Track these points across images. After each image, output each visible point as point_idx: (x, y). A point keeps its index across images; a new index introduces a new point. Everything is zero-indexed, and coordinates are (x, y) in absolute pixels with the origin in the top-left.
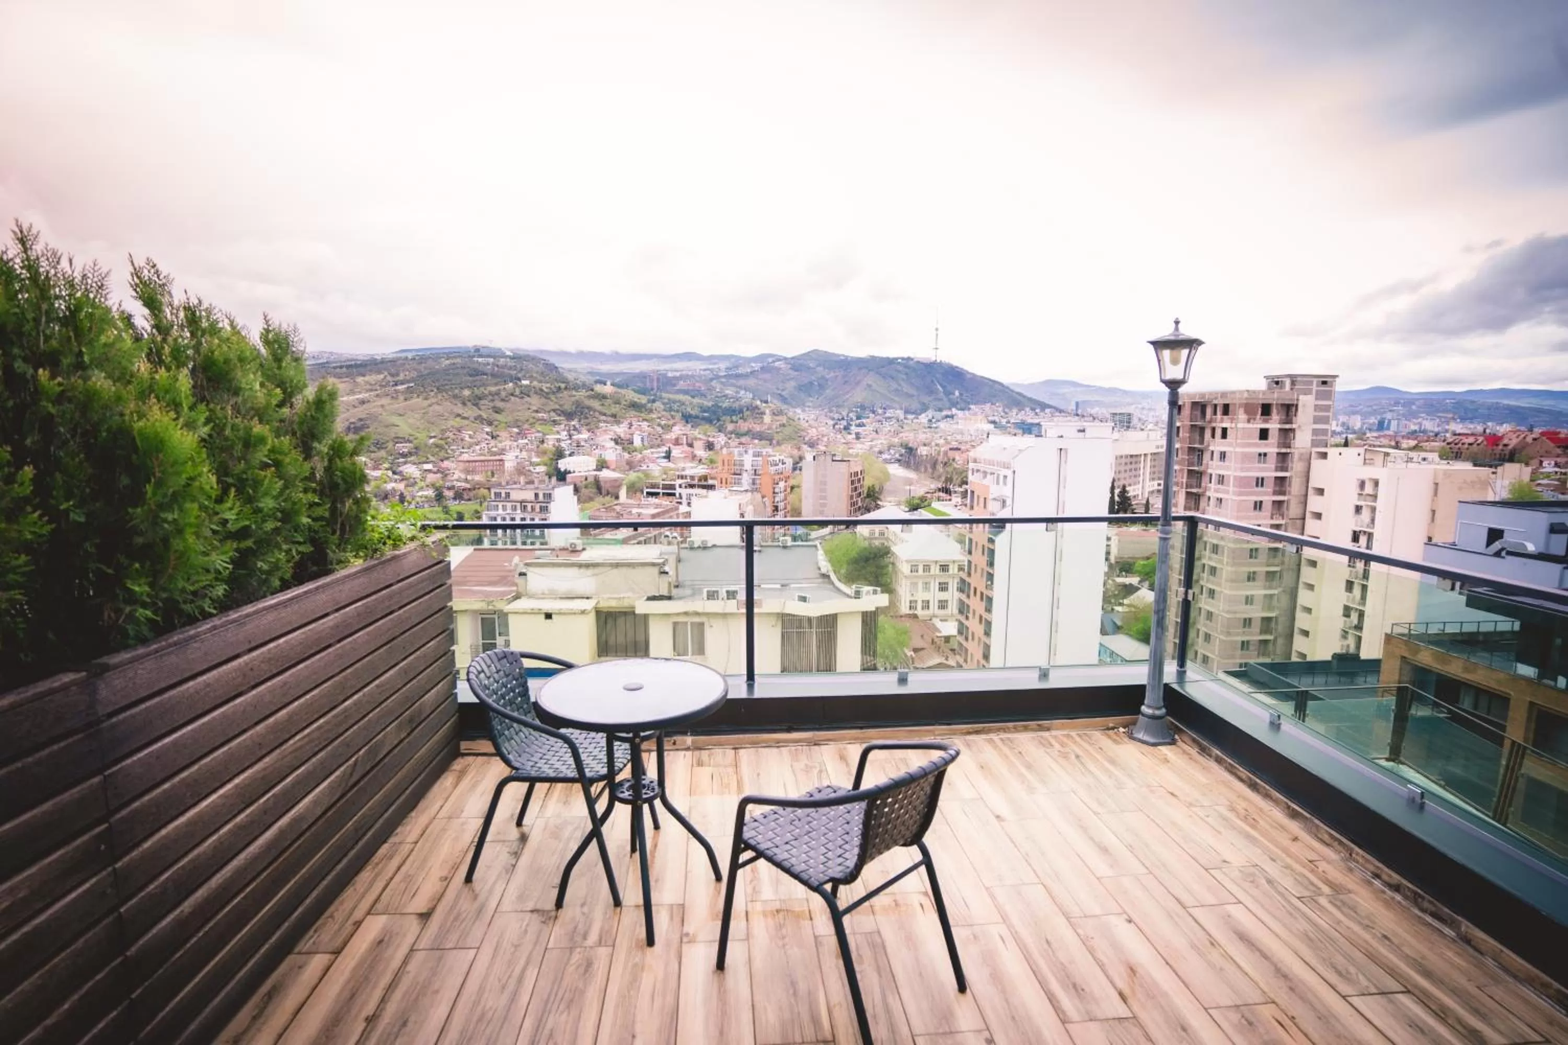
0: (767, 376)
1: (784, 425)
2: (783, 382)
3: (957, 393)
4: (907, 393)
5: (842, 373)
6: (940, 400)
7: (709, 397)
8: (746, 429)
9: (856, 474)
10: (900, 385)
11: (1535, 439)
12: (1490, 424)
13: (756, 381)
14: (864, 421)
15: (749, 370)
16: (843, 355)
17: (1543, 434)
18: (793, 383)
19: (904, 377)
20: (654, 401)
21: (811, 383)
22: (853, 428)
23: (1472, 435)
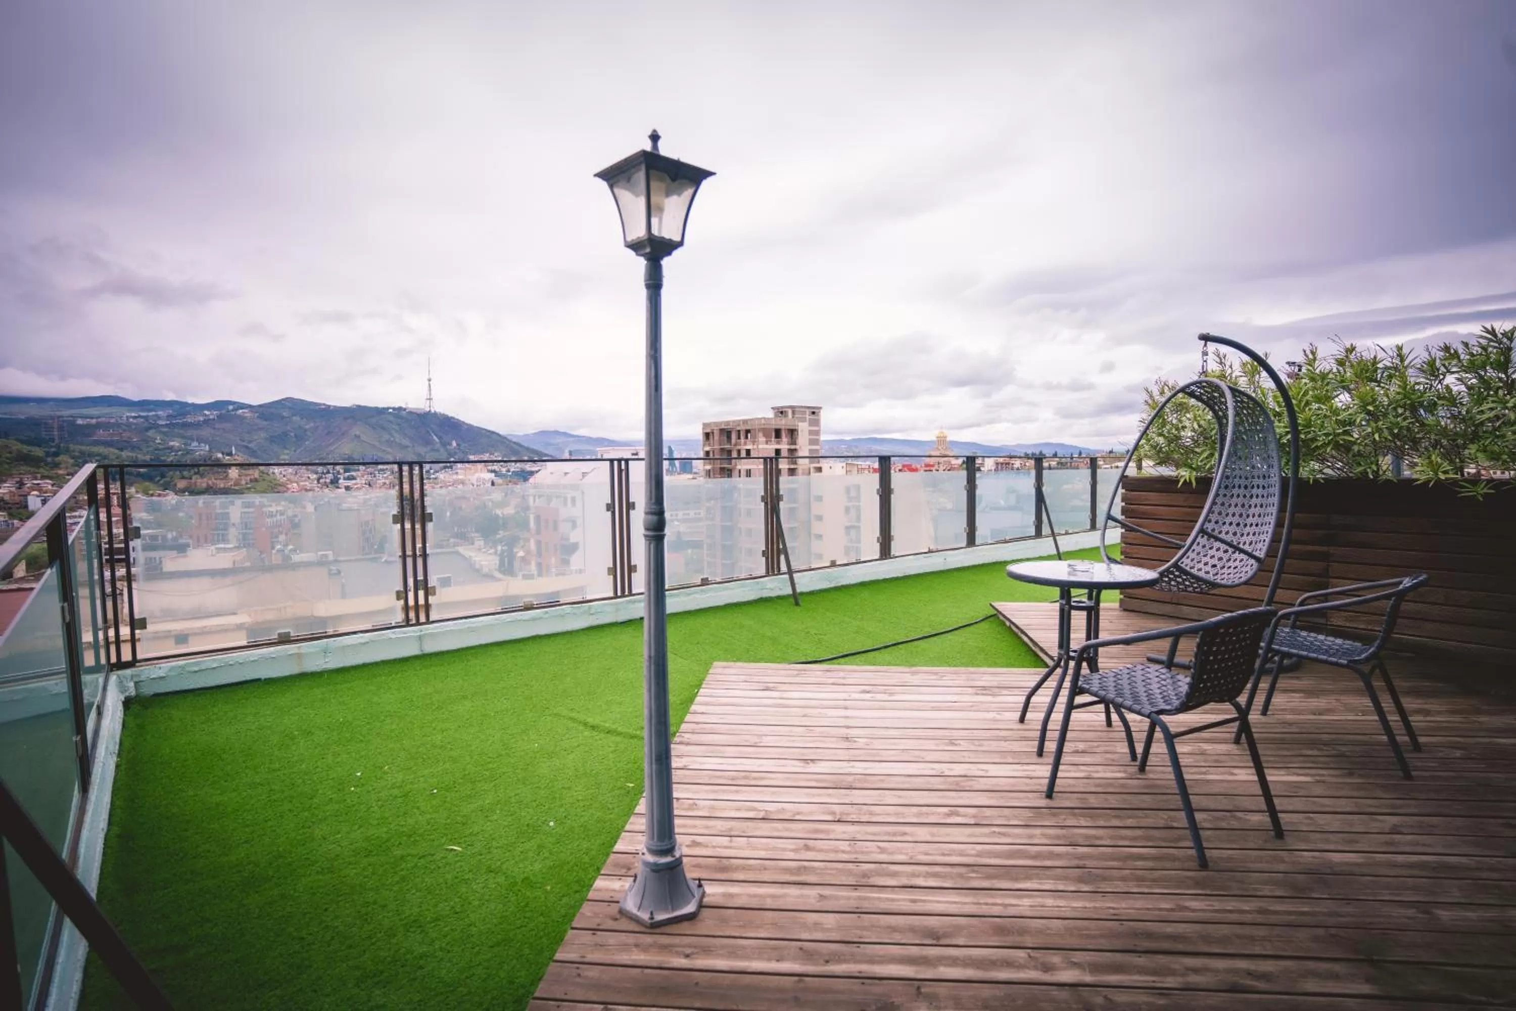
0: (228, 426)
1: (256, 480)
2: (249, 433)
3: (454, 444)
4: (400, 444)
5: (324, 423)
6: (438, 451)
7: (145, 450)
8: (204, 485)
9: (367, 523)
10: (393, 436)
13: (212, 431)
14: (353, 473)
15: (201, 419)
16: (324, 404)
18: (263, 435)
19: (397, 427)
20: (56, 454)
21: (285, 434)
22: (341, 481)
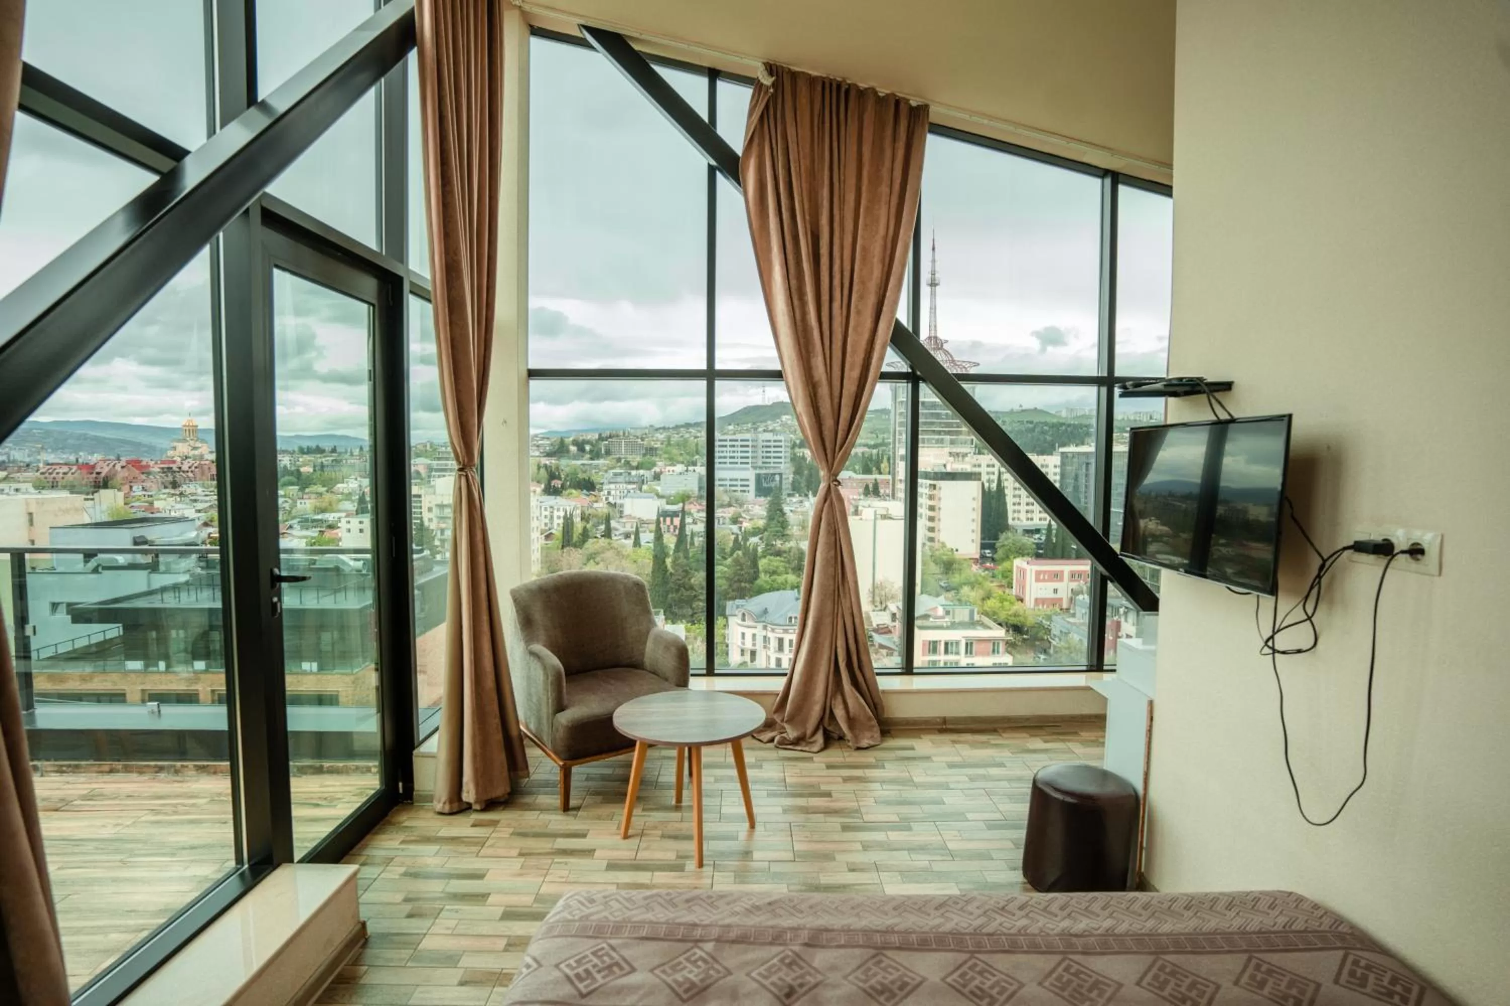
11: (123, 467)
12: (81, 454)
17: (128, 462)
23: (66, 464)
